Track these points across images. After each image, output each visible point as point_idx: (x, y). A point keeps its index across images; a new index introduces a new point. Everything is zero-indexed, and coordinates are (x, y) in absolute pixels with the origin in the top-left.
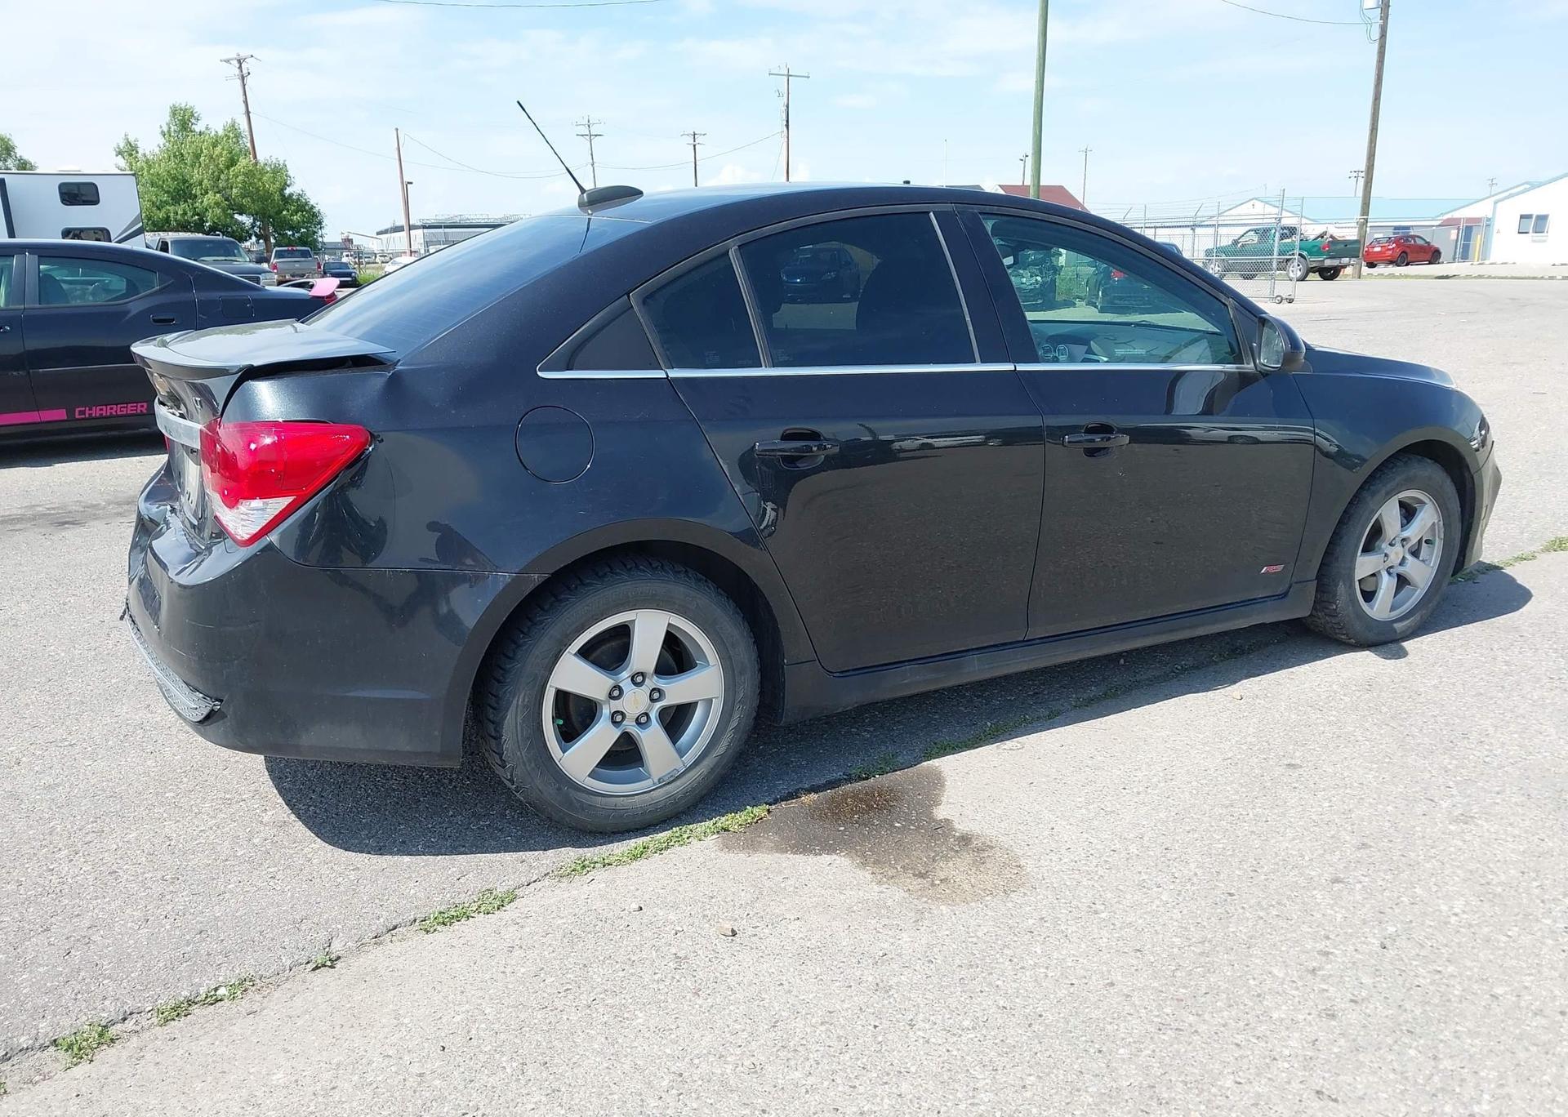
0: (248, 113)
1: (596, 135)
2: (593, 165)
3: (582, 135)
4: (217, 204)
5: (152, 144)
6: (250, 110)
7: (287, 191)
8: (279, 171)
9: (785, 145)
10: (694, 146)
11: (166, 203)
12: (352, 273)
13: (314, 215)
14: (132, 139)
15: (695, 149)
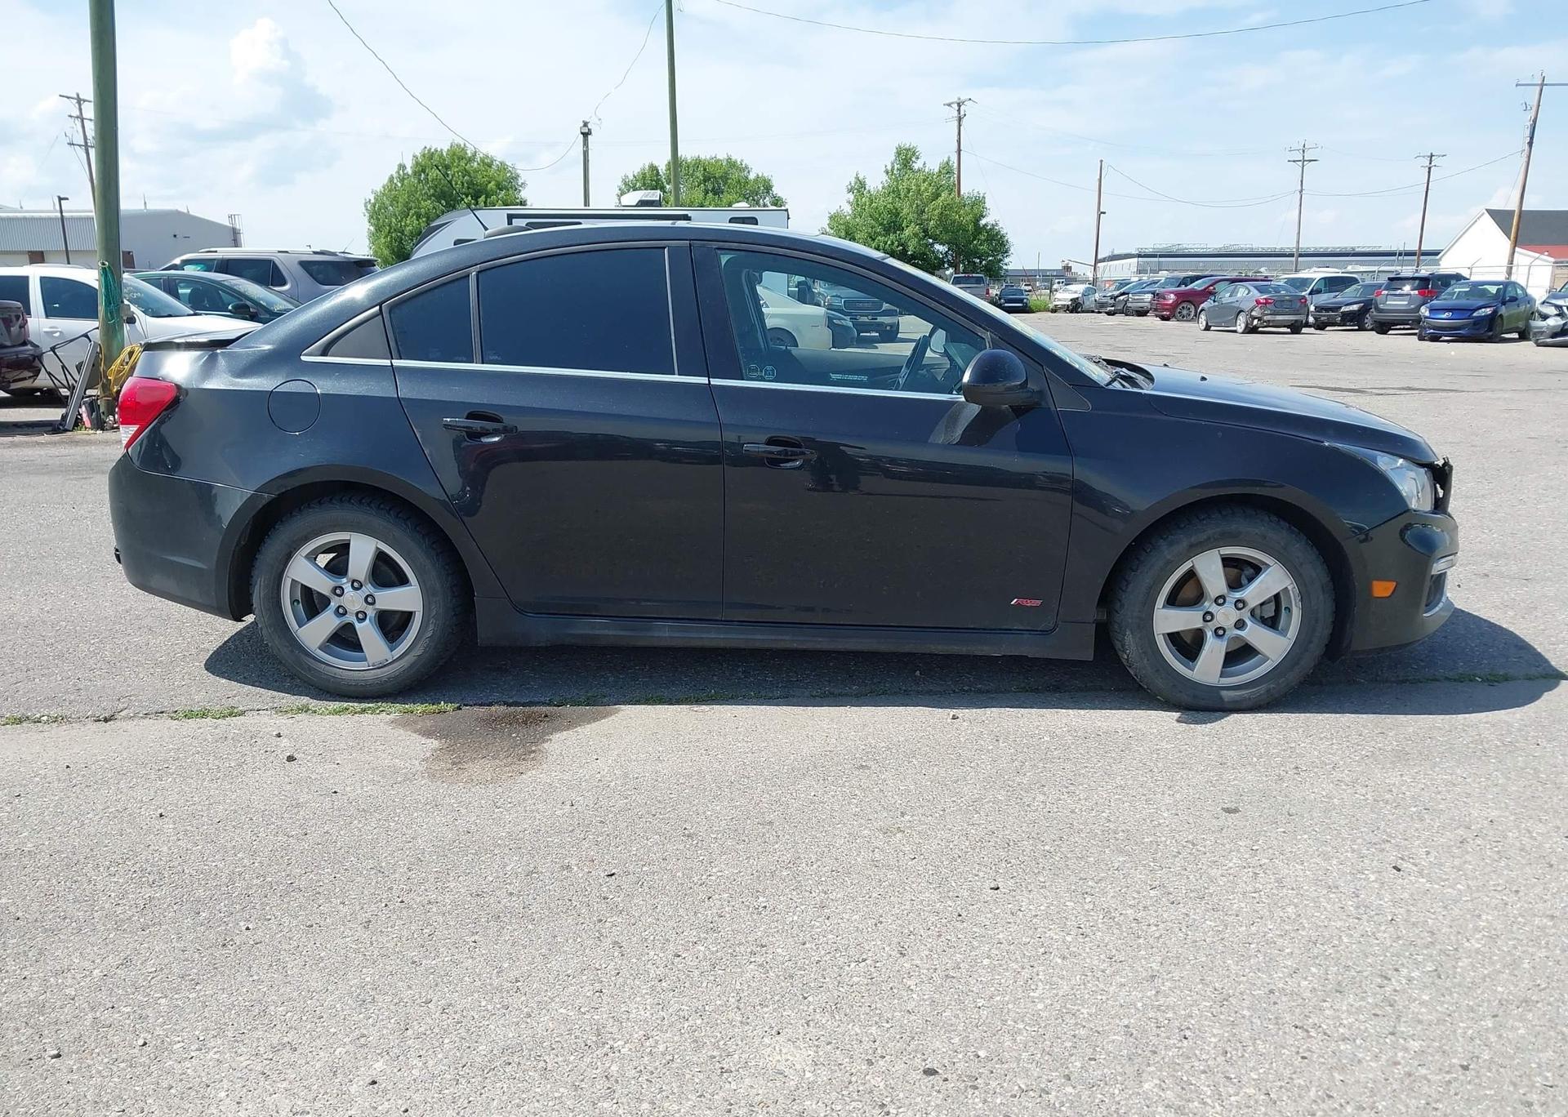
0: (959, 151)
1: (1310, 161)
2: (1301, 191)
3: (1294, 161)
4: (916, 235)
5: (877, 182)
6: (962, 148)
7: (983, 222)
8: (977, 206)
9: (1525, 165)
10: (1430, 168)
11: (879, 234)
12: (1023, 299)
13: (1003, 244)
14: (861, 178)
15: (1429, 172)
